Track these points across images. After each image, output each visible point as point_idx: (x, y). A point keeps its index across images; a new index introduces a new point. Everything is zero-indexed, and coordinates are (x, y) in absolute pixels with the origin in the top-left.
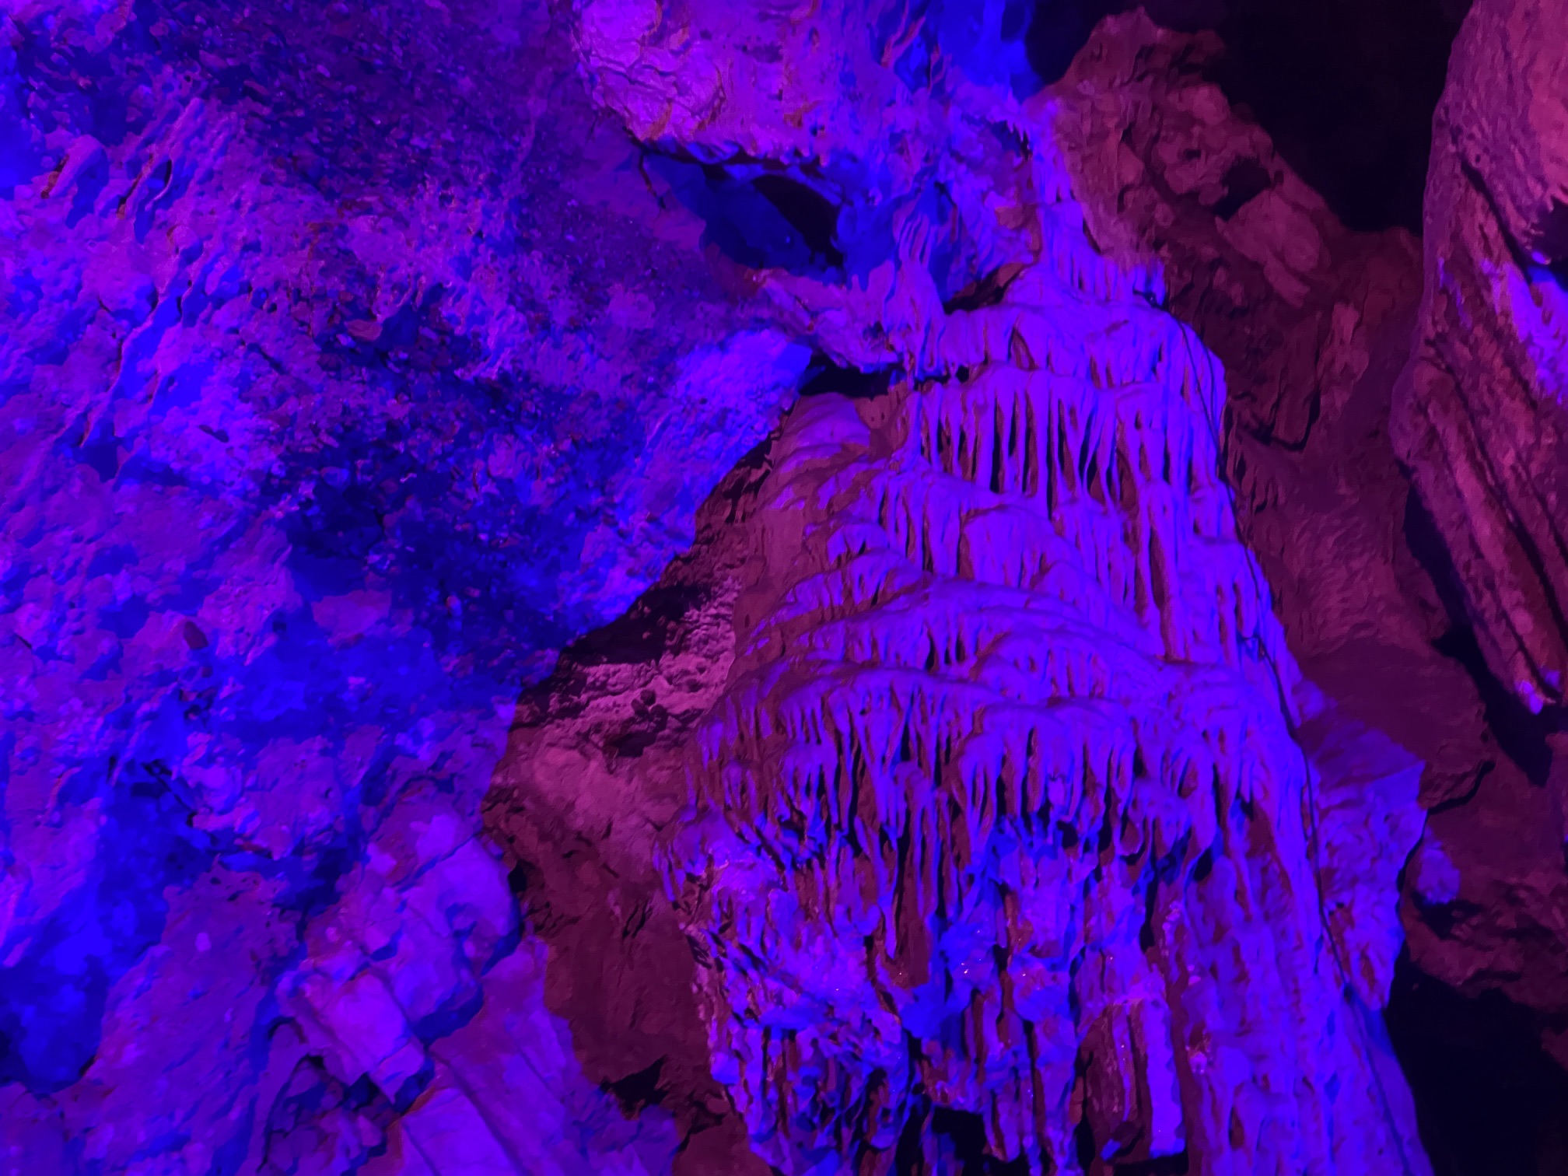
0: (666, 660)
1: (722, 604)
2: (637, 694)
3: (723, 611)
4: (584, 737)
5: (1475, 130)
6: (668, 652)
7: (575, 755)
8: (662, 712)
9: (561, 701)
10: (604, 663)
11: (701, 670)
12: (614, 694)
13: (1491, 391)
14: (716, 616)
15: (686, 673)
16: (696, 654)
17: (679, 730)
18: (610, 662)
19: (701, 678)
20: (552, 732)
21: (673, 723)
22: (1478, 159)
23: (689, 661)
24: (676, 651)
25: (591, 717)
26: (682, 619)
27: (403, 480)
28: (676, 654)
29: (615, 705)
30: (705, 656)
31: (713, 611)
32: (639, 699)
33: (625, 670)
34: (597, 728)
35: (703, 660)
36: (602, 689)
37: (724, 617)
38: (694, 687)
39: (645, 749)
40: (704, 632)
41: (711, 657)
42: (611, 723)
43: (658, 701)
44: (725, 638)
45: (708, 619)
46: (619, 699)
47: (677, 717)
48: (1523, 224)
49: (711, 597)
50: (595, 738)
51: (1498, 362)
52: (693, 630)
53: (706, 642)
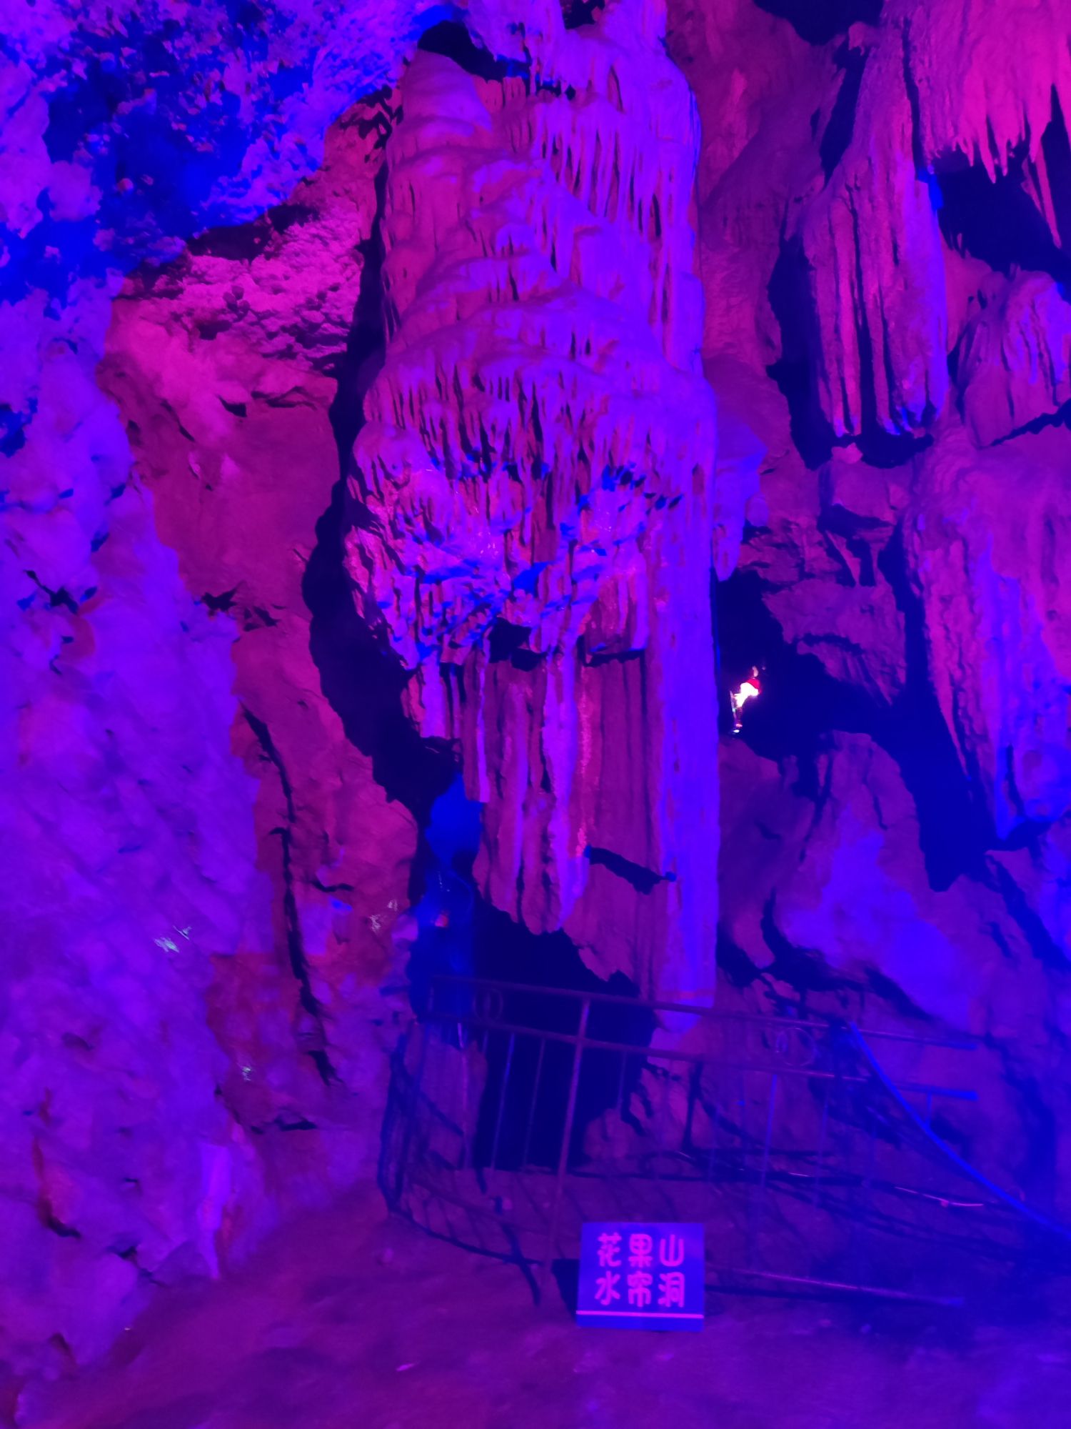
0: (259, 261)
1: (324, 227)
2: (227, 287)
3: (323, 233)
4: (176, 317)
5: (926, 59)
6: (263, 255)
7: (162, 331)
8: (246, 308)
9: (167, 284)
10: (208, 255)
11: (287, 278)
12: (208, 283)
13: (877, 240)
14: (314, 236)
15: (273, 277)
16: (284, 262)
17: (252, 324)
18: (213, 255)
19: (284, 284)
20: (147, 306)
21: (251, 317)
22: (920, 81)
23: (276, 267)
24: (268, 256)
25: (186, 300)
26: (285, 231)
27: (152, 74)
28: (268, 258)
29: (209, 294)
30: (292, 266)
31: (313, 231)
32: (231, 292)
33: (222, 264)
34: (190, 313)
35: (289, 269)
36: (200, 278)
37: (320, 237)
38: (276, 290)
39: (219, 334)
40: (300, 246)
41: (296, 267)
42: (203, 309)
43: (244, 298)
44: (315, 255)
45: (307, 237)
46: (212, 288)
47: (256, 314)
48: (932, 146)
49: (316, 218)
50: (186, 320)
51: (886, 224)
52: (290, 241)
53: (297, 255)
